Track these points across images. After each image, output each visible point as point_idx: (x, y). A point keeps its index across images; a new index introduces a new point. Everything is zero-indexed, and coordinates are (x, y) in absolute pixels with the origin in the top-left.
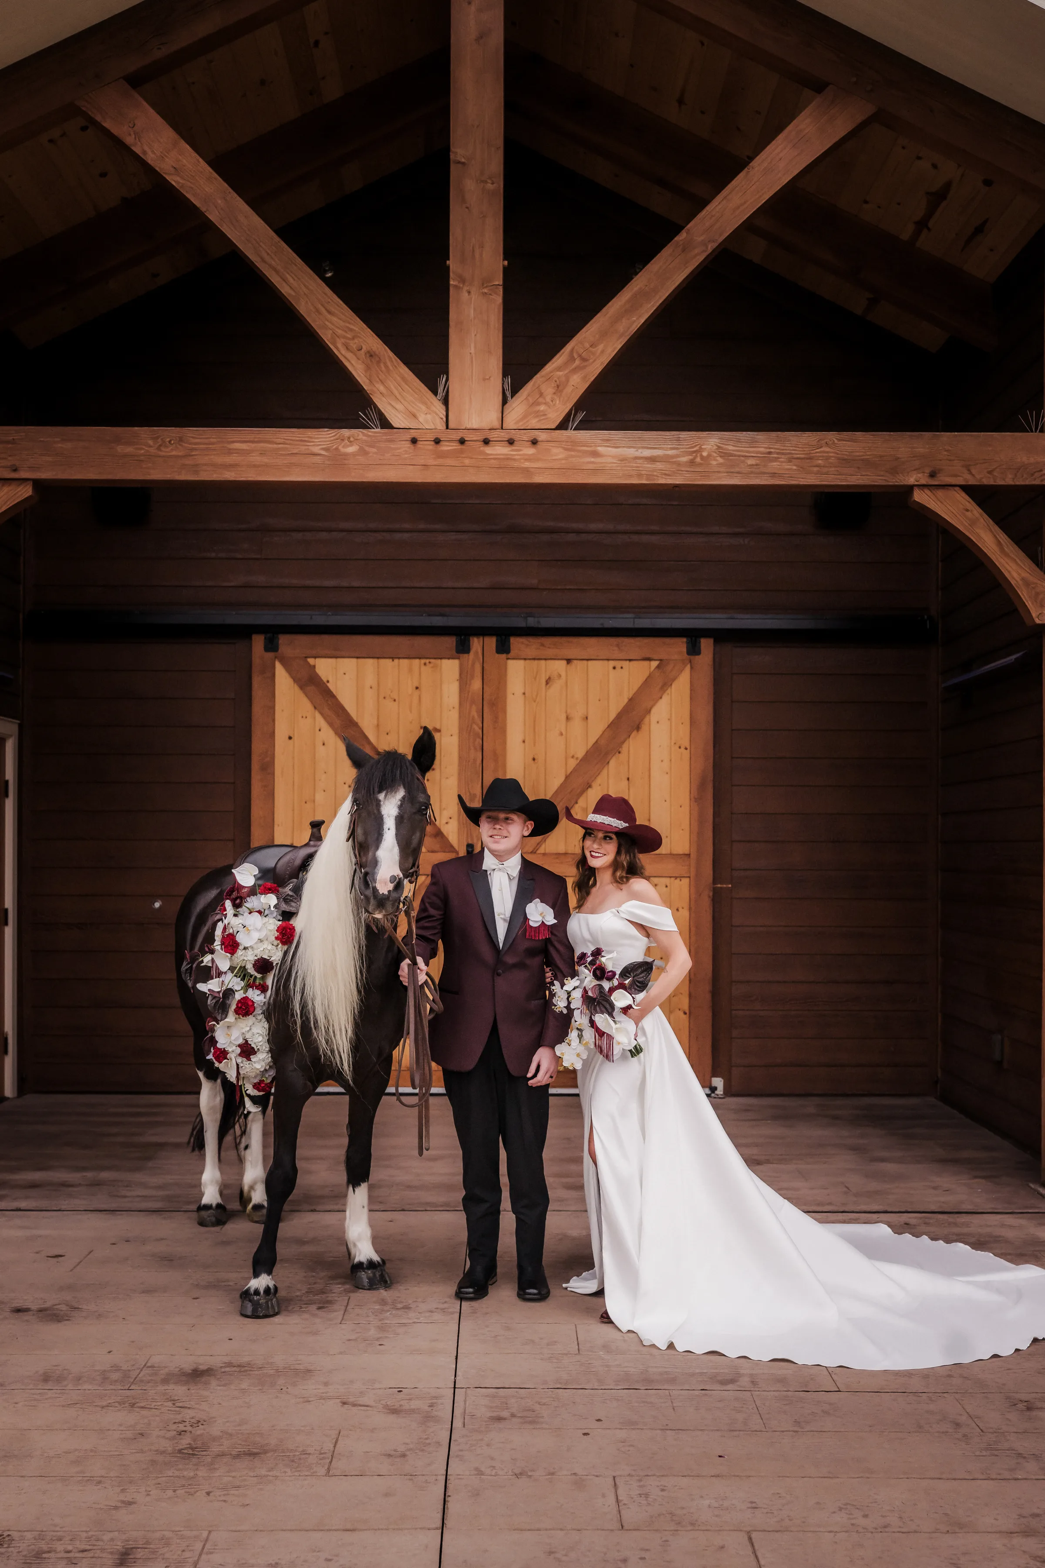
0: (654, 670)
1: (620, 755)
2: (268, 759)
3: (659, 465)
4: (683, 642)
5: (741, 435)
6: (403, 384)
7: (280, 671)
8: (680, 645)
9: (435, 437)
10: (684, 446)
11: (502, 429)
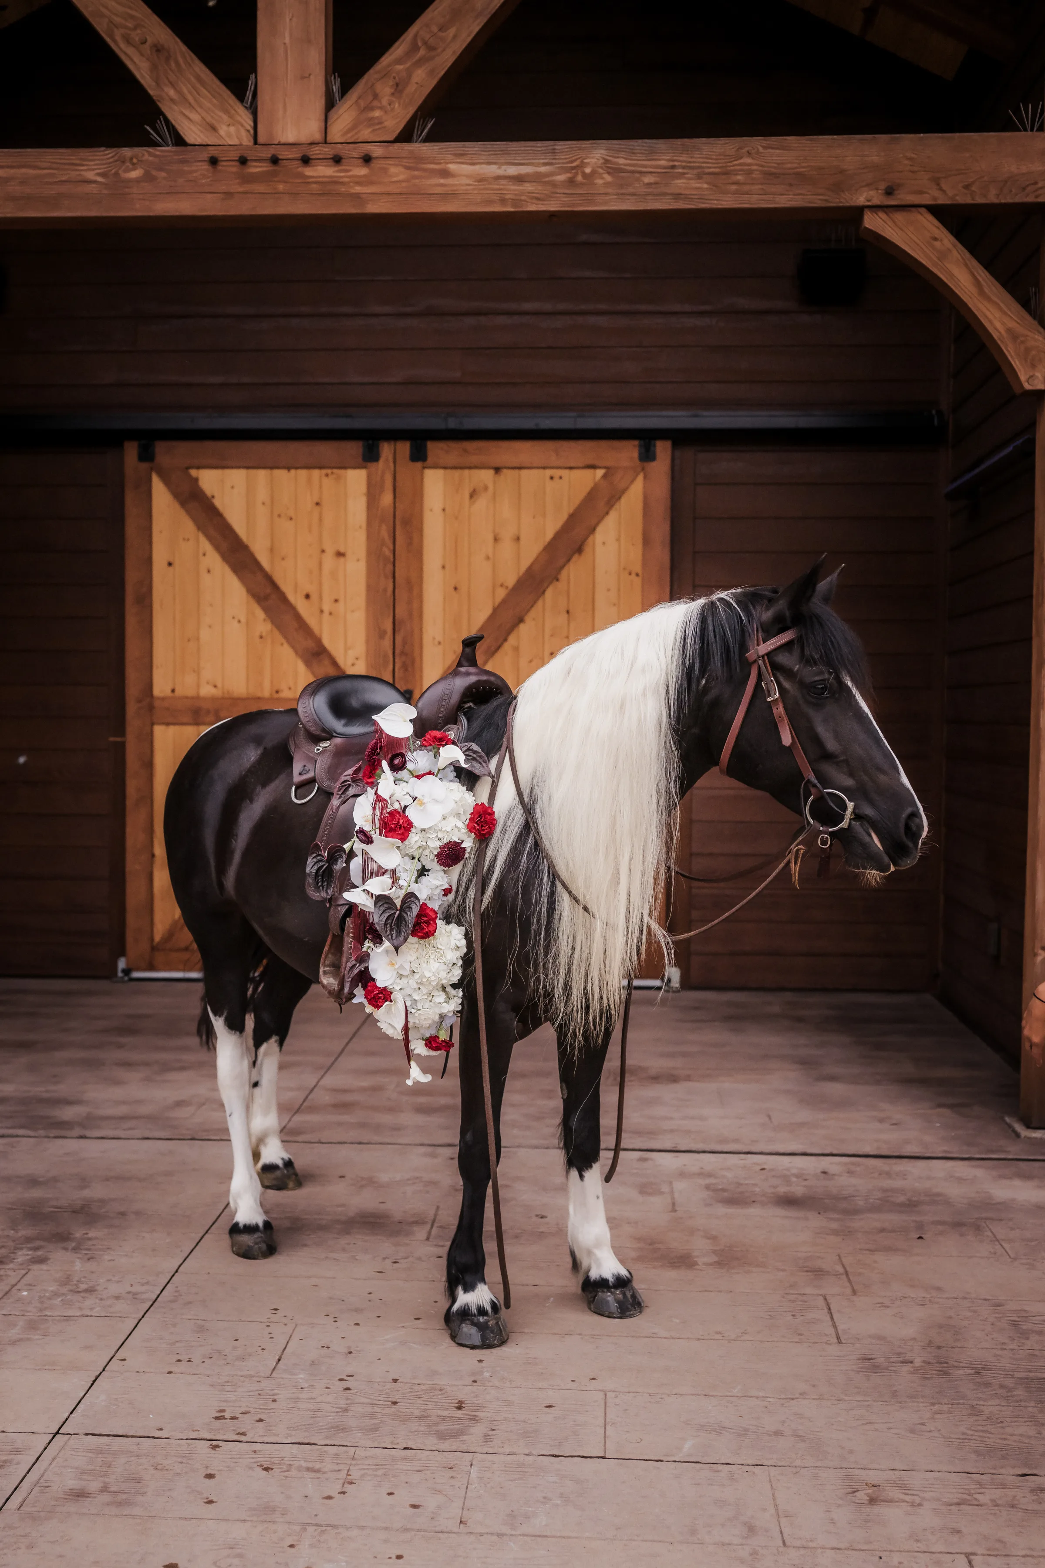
0: (600, 480)
1: (558, 583)
2: (144, 591)
3: (528, 187)
4: (634, 446)
5: (636, 144)
6: (198, 85)
7: (157, 485)
8: (629, 451)
9: (239, 155)
10: (561, 161)
11: (326, 142)
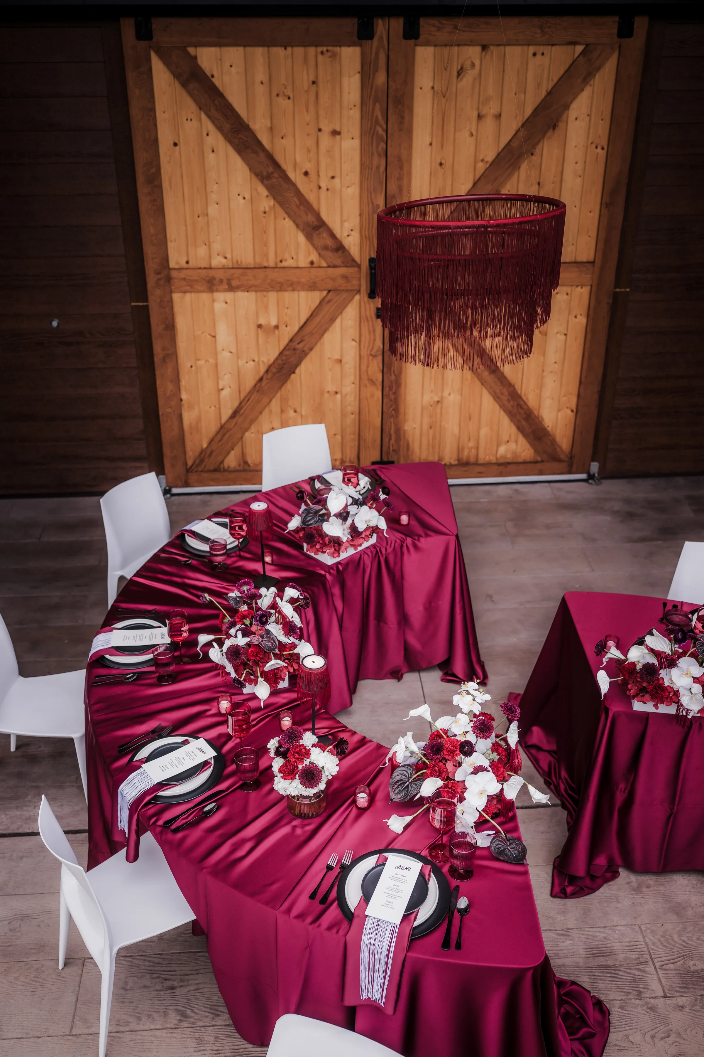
0: (578, 57)
1: (533, 157)
2: (153, 170)
4: (614, 22)
7: (157, 65)
8: (611, 26)
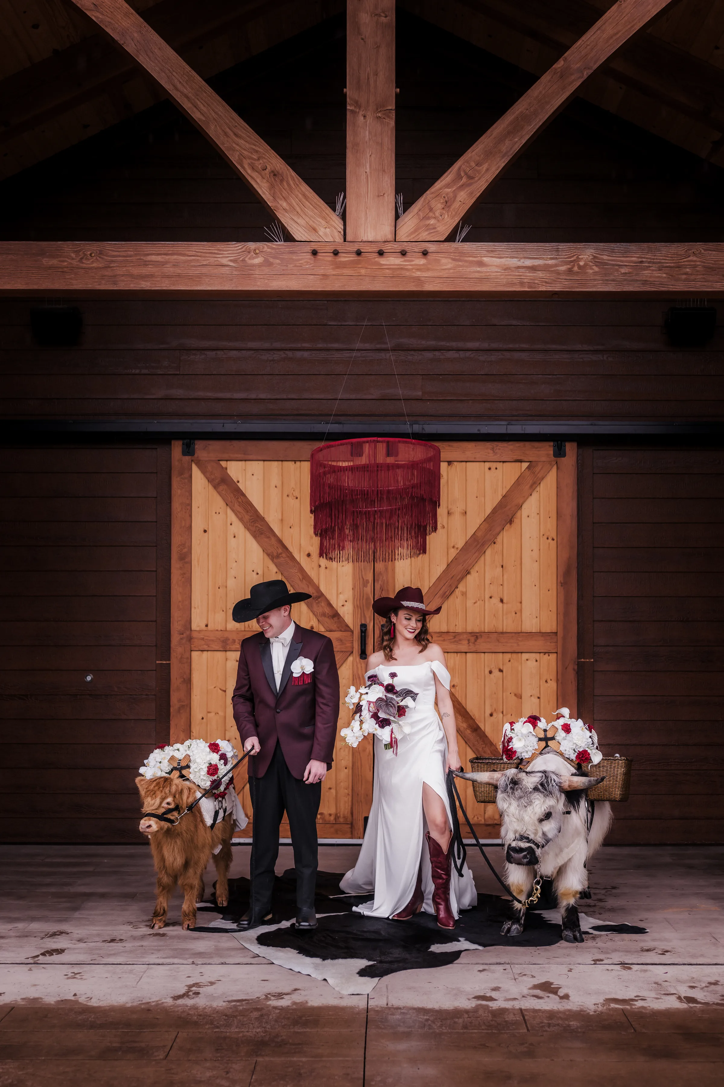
0: (525, 470)
1: (495, 545)
2: (186, 550)
3: (540, 274)
4: (552, 446)
5: (615, 246)
6: (304, 200)
7: (196, 473)
8: (547, 449)
9: (333, 249)
11: (395, 241)
